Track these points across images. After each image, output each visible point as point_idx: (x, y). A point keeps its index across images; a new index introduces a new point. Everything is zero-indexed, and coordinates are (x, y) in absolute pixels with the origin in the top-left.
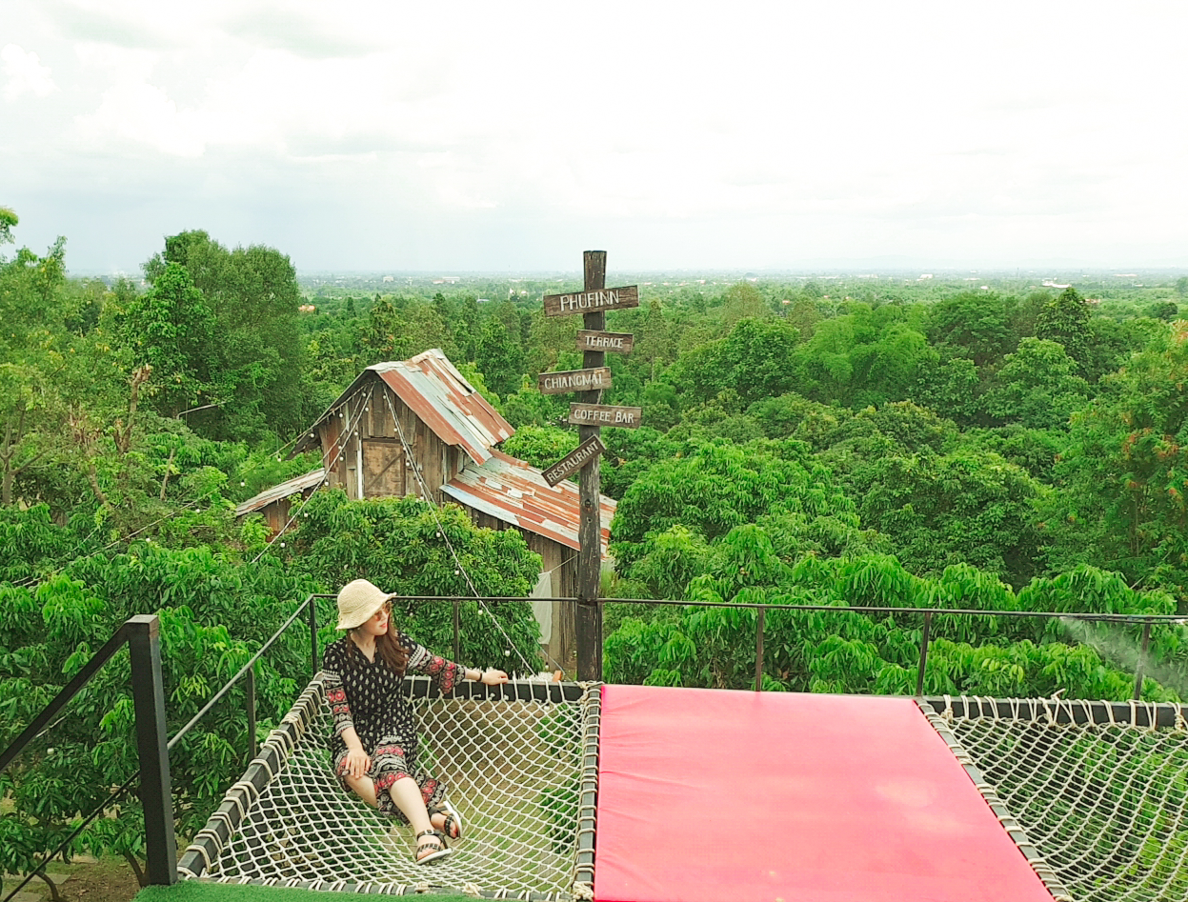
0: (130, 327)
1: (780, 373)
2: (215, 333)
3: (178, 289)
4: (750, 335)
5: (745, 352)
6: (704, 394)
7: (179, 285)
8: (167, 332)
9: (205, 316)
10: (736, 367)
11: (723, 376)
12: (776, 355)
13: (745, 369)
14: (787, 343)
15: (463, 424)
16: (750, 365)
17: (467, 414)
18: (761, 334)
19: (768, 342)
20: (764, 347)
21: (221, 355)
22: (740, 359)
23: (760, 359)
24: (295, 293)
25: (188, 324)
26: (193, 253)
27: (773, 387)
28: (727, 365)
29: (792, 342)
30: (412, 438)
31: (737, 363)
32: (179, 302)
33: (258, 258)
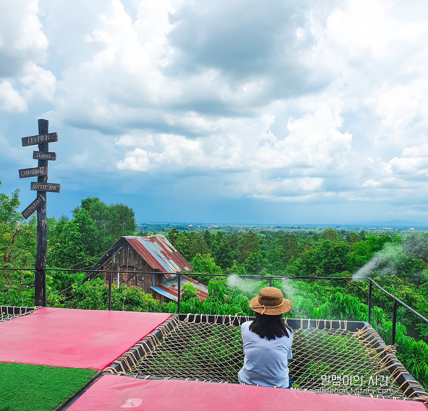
0: (64, 234)
1: (342, 263)
2: (98, 237)
3: (84, 219)
4: (329, 247)
5: (327, 254)
6: (310, 271)
7: (84, 217)
8: (77, 235)
9: (94, 230)
10: (323, 260)
11: (318, 264)
12: (340, 256)
13: (327, 261)
14: (344, 251)
15: (165, 262)
16: (329, 259)
17: (169, 259)
18: (334, 247)
19: (336, 250)
20: (335, 252)
21: (100, 246)
22: (325, 257)
23: (333, 257)
24: (133, 222)
25: (87, 233)
26: (92, 206)
27: (339, 269)
28: (320, 259)
29: (347, 251)
30: (140, 266)
31: (324, 258)
32: (83, 224)
33: (119, 208)
